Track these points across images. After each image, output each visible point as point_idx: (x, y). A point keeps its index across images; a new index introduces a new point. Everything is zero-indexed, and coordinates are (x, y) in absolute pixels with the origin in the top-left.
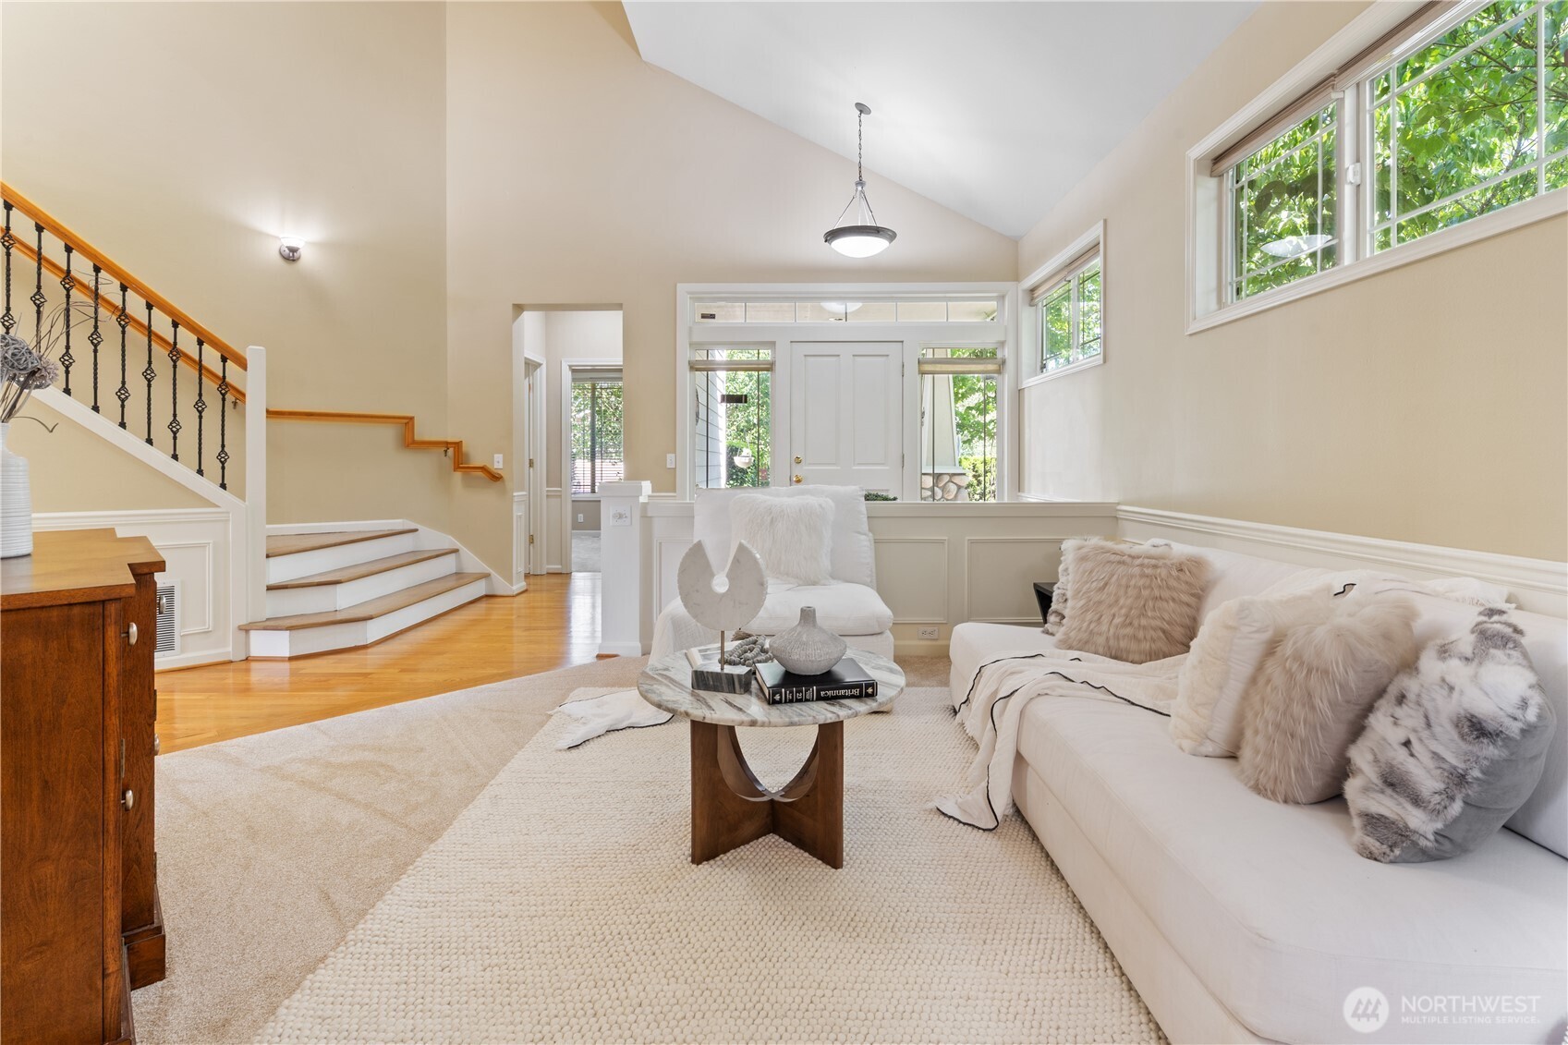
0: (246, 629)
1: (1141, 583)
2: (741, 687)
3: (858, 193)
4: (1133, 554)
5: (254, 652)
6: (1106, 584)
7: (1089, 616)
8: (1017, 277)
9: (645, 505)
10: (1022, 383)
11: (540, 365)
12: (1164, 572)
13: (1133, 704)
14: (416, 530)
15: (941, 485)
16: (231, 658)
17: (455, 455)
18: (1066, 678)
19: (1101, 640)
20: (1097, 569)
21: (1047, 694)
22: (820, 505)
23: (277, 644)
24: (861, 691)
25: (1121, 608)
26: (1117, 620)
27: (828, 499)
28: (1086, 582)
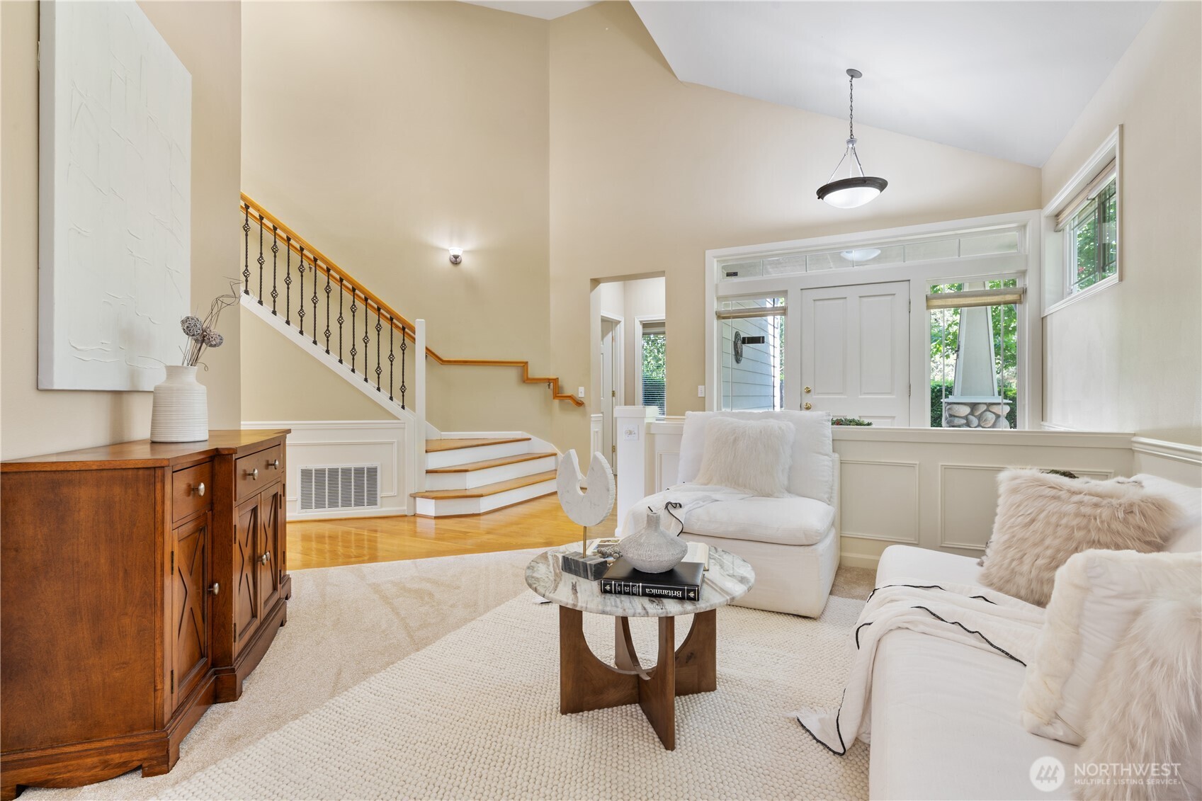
0: (414, 496)
1: (1075, 523)
2: (591, 575)
3: (849, 150)
4: (1072, 490)
5: (419, 512)
6: (1033, 521)
7: (1011, 553)
8: (1039, 204)
9: (649, 425)
10: (1044, 311)
11: (620, 322)
12: (1106, 513)
13: (1012, 657)
14: (530, 439)
15: (978, 413)
16: (406, 514)
17: (555, 388)
18: (934, 615)
19: (1022, 581)
20: (1025, 504)
21: (907, 628)
22: (780, 428)
23: (427, 508)
24: (683, 594)
25: (1047, 548)
26: (1040, 562)
27: (790, 424)
28: (1012, 516)
